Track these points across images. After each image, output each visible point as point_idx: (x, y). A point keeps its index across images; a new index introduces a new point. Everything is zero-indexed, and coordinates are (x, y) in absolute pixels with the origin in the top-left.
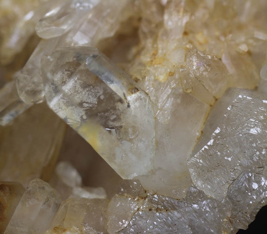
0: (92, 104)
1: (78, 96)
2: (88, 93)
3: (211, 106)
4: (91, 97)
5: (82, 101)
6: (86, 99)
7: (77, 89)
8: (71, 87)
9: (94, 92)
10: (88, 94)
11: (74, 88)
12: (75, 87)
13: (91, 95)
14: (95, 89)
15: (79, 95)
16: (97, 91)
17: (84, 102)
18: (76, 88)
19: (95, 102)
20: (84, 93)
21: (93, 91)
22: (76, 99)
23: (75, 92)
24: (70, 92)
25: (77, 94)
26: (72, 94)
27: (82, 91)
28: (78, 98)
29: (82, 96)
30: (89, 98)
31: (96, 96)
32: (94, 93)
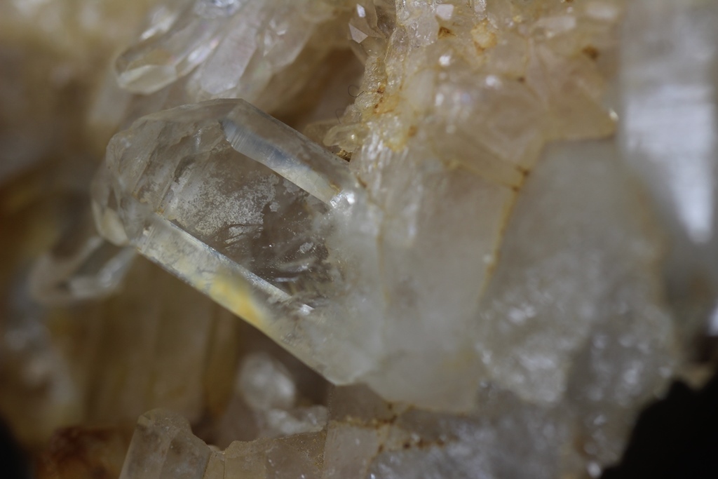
0: (250, 225)
1: (214, 215)
2: (238, 203)
3: (516, 189)
4: (247, 210)
5: (226, 223)
6: (236, 218)
7: (211, 199)
8: (196, 197)
9: (254, 198)
10: (240, 206)
11: (204, 197)
12: (206, 194)
13: (247, 207)
14: (256, 192)
15: (218, 211)
16: (260, 195)
17: (232, 226)
18: (209, 196)
19: (257, 220)
20: (228, 204)
21: (251, 197)
22: (212, 222)
23: (207, 206)
24: (195, 207)
25: (212, 208)
26: (200, 211)
27: (223, 201)
28: (216, 218)
29: (225, 212)
30: (243, 214)
31: (260, 207)
32: (254, 202)
